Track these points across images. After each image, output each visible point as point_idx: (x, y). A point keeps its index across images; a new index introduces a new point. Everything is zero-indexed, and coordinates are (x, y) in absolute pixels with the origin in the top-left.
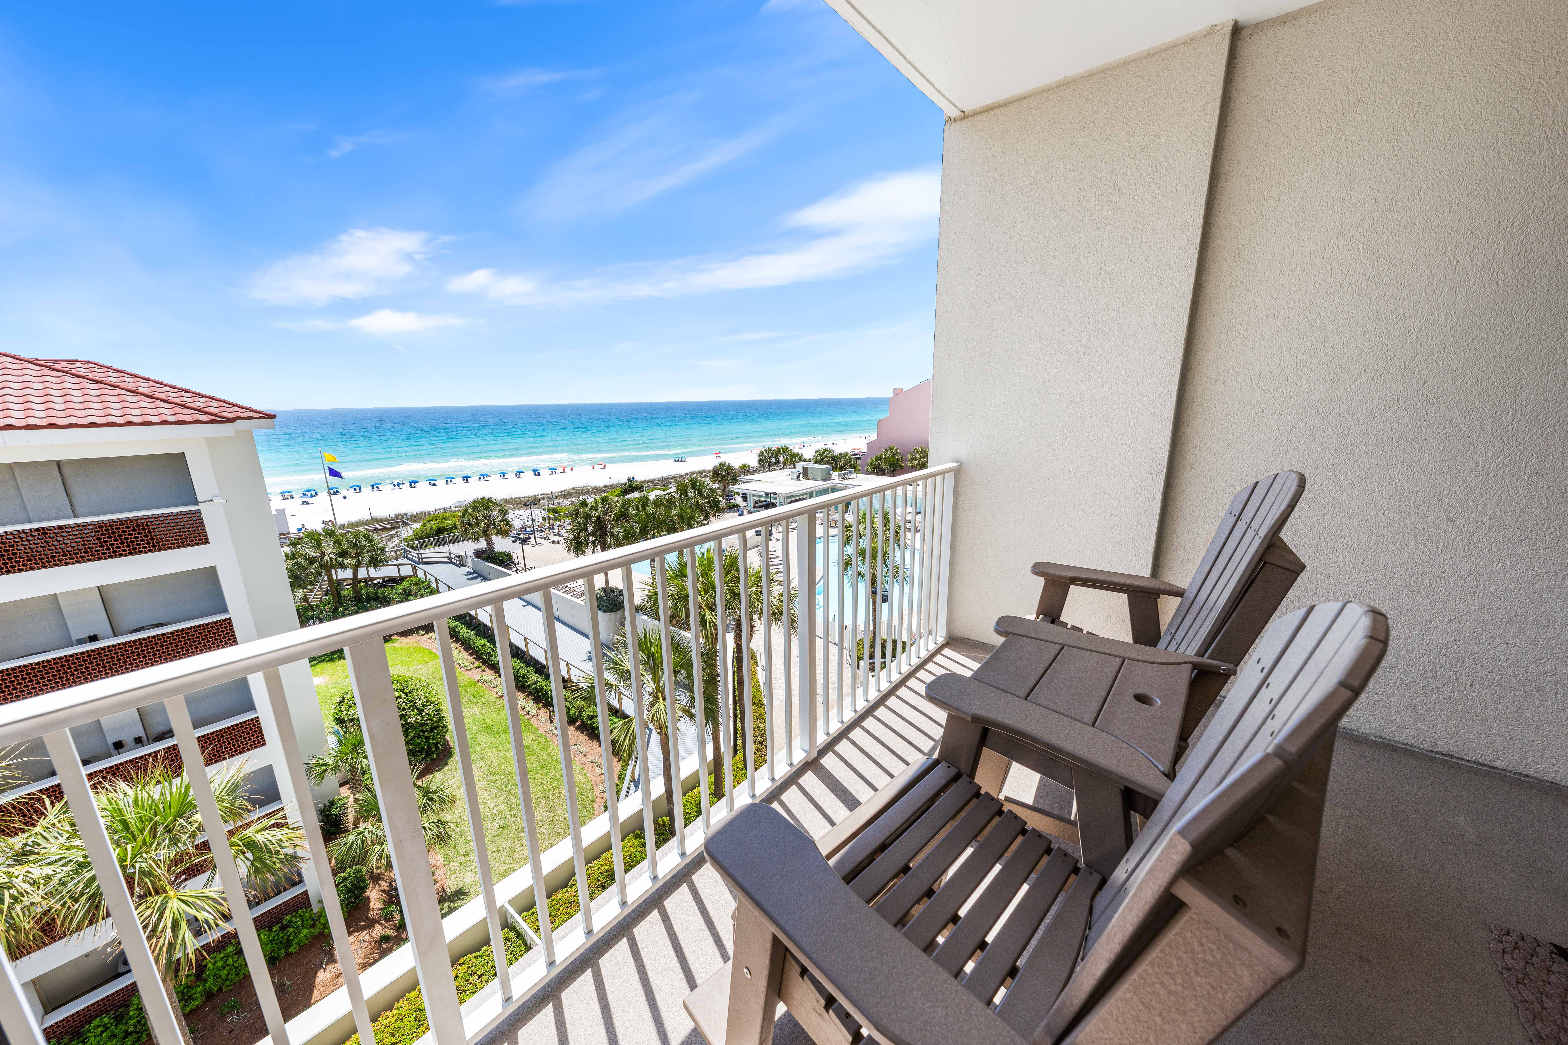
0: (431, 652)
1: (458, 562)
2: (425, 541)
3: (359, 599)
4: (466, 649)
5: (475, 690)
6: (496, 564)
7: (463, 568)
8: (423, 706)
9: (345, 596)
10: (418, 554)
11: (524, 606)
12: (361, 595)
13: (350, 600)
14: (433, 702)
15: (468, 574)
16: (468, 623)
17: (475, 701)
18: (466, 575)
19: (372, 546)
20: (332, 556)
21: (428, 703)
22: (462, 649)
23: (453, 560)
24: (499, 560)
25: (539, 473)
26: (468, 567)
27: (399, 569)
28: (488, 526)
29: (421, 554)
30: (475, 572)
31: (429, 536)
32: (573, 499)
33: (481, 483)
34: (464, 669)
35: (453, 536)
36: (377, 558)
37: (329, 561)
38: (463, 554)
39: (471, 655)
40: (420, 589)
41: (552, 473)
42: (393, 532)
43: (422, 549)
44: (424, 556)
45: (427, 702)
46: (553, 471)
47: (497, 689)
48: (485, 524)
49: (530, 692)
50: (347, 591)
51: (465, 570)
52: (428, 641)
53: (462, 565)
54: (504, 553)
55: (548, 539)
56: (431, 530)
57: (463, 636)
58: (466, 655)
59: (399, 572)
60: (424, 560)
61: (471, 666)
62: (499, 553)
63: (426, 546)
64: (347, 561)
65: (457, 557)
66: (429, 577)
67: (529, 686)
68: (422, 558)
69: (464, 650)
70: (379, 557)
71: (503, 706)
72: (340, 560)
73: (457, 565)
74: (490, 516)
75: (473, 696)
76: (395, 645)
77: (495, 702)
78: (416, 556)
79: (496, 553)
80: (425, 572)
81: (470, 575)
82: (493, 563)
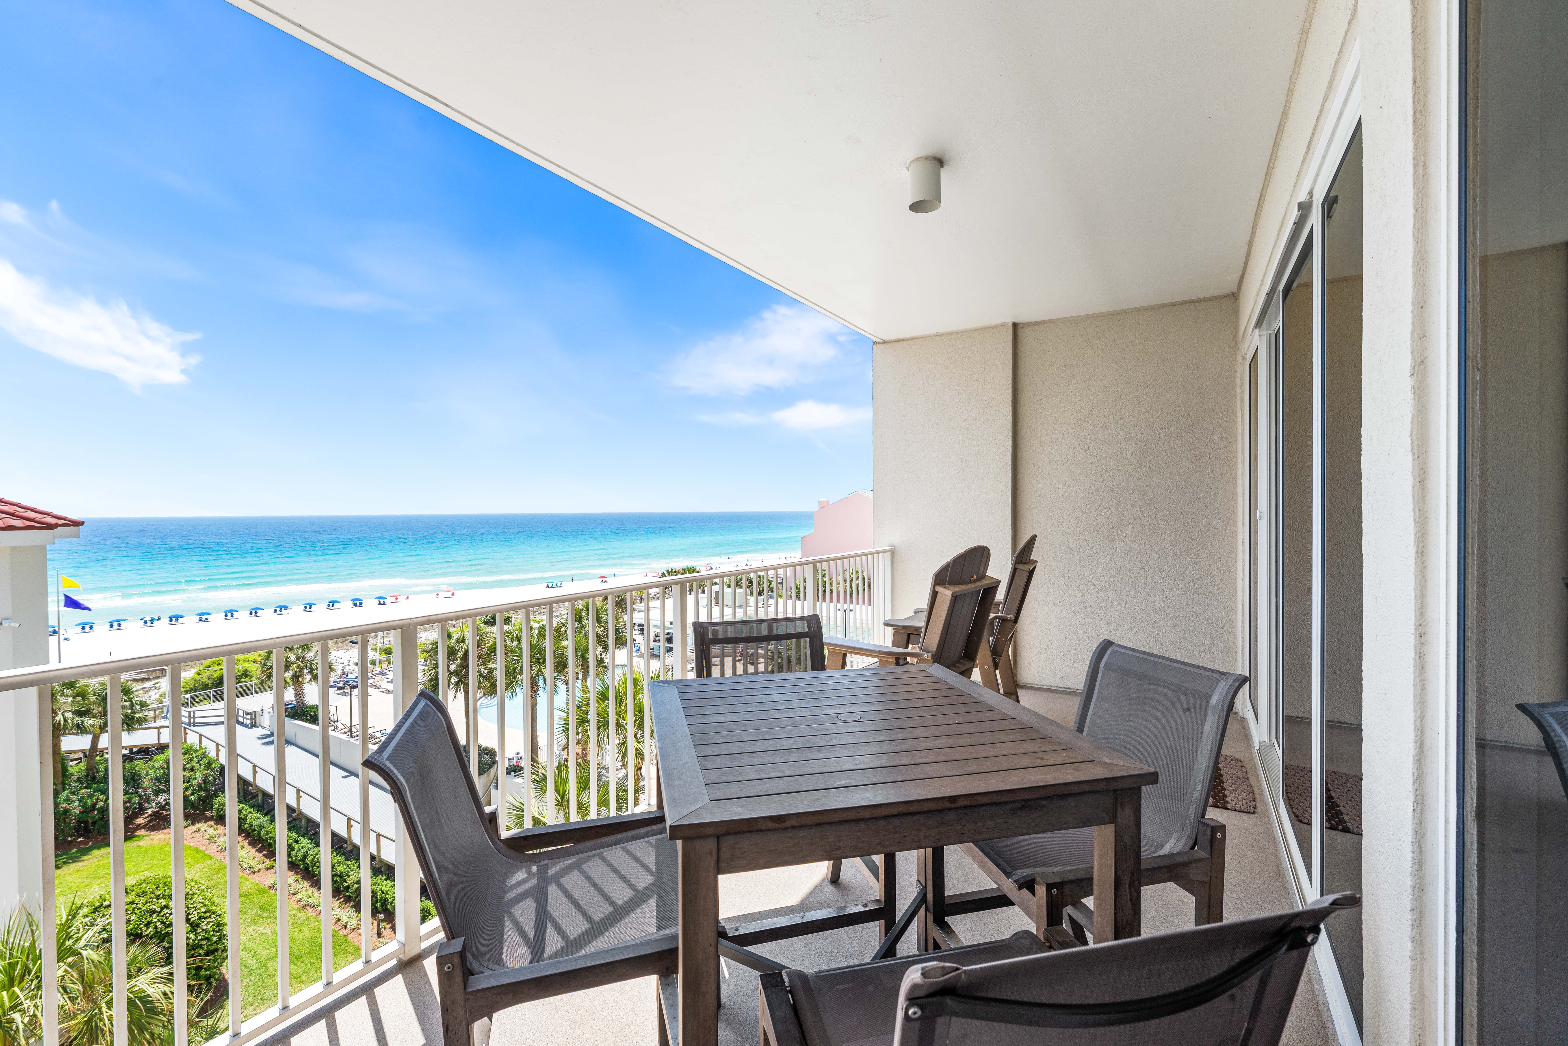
0: (197, 851)
1: (248, 722)
2: (199, 695)
3: (94, 778)
4: (252, 844)
5: (264, 900)
6: (306, 721)
7: (254, 729)
8: (200, 918)
9: (72, 774)
10: (190, 712)
11: (344, 777)
12: (98, 772)
13: (79, 780)
14: (213, 913)
15: (263, 737)
16: (259, 806)
17: (265, 915)
18: (259, 738)
19: (130, 700)
20: (69, 715)
21: (208, 914)
22: (246, 843)
23: (241, 719)
24: (311, 716)
25: (361, 604)
26: (264, 728)
27: (159, 734)
28: (301, 669)
29: (194, 712)
30: (269, 735)
31: (205, 687)
33: (276, 617)
34: (248, 872)
35: (241, 687)
36: (133, 717)
37: (62, 723)
38: (258, 709)
39: (259, 851)
40: (191, 760)
41: (380, 603)
42: (148, 684)
43: (192, 706)
44: (197, 714)
45: (206, 912)
46: (382, 601)
47: (298, 896)
48: (298, 667)
49: (349, 897)
50: (75, 769)
51: (258, 732)
52: (194, 835)
53: (253, 725)
55: (380, 687)
56: (209, 679)
57: (251, 825)
58: (252, 851)
59: (159, 738)
60: (197, 720)
61: (260, 866)
62: (311, 707)
63: (200, 701)
64: (89, 722)
65: (248, 714)
66: (205, 742)
67: (348, 887)
68: (194, 718)
69: (250, 844)
70: (137, 716)
71: (307, 919)
72: (78, 720)
73: (246, 726)
74: (304, 657)
75: (262, 908)
76: (141, 843)
77: (295, 915)
78: (187, 714)
79: (307, 707)
80: (201, 735)
81: (265, 738)
82: (302, 720)
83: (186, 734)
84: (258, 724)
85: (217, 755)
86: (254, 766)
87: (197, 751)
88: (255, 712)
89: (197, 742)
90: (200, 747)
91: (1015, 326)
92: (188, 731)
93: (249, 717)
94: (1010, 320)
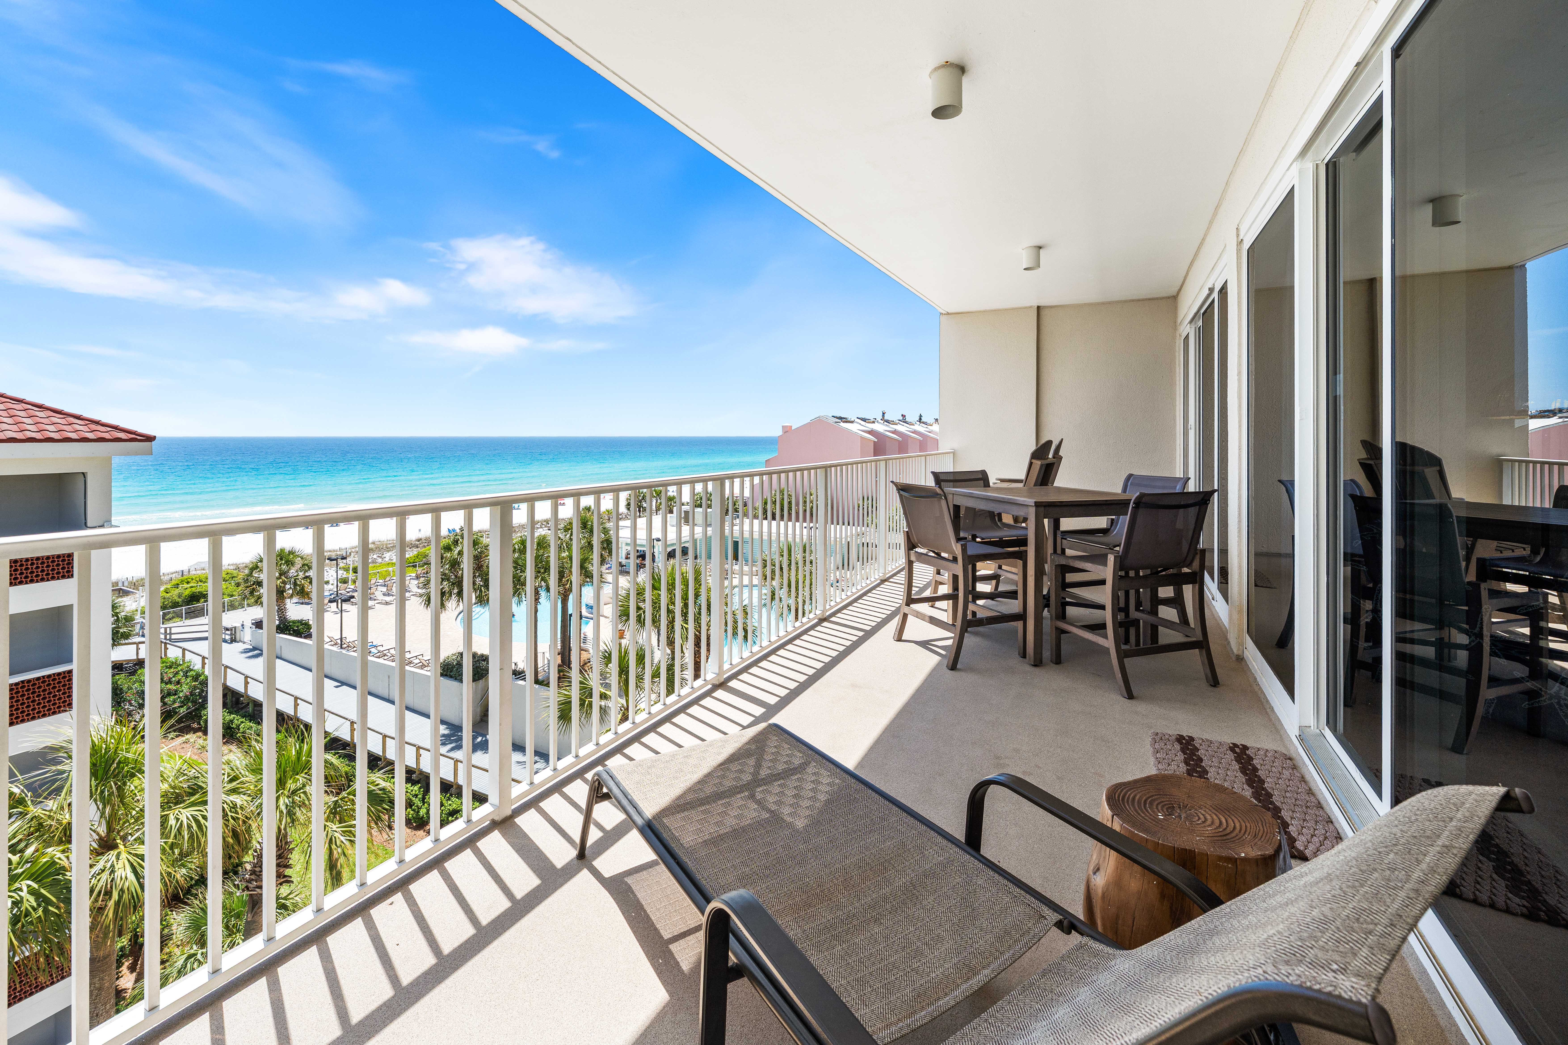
1: (228, 637)
6: (290, 634)
7: (236, 644)
11: (340, 688)
15: (246, 651)
18: (242, 652)
24: (294, 631)
26: (244, 643)
27: (138, 650)
28: (285, 584)
29: (169, 629)
30: (254, 649)
31: (176, 605)
32: (375, 556)
38: (238, 625)
40: (177, 673)
44: (176, 630)
48: (282, 583)
51: (240, 646)
53: (233, 640)
54: (301, 622)
62: (294, 622)
63: (173, 618)
65: (227, 629)
66: (189, 656)
74: (286, 573)
79: (290, 622)
80: (184, 650)
81: (248, 652)
82: (286, 634)
83: (166, 649)
84: (238, 639)
85: (203, 667)
86: (246, 677)
87: (180, 665)
88: (235, 628)
89: (181, 655)
90: (184, 660)
91: (1038, 307)
92: (168, 646)
93: (228, 632)
94: (1035, 304)
